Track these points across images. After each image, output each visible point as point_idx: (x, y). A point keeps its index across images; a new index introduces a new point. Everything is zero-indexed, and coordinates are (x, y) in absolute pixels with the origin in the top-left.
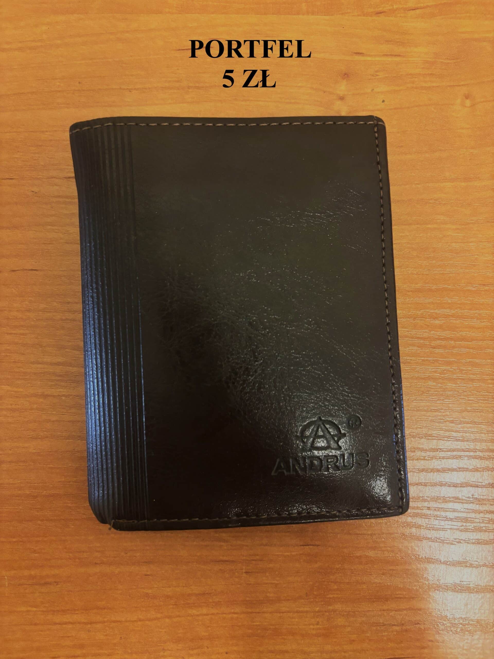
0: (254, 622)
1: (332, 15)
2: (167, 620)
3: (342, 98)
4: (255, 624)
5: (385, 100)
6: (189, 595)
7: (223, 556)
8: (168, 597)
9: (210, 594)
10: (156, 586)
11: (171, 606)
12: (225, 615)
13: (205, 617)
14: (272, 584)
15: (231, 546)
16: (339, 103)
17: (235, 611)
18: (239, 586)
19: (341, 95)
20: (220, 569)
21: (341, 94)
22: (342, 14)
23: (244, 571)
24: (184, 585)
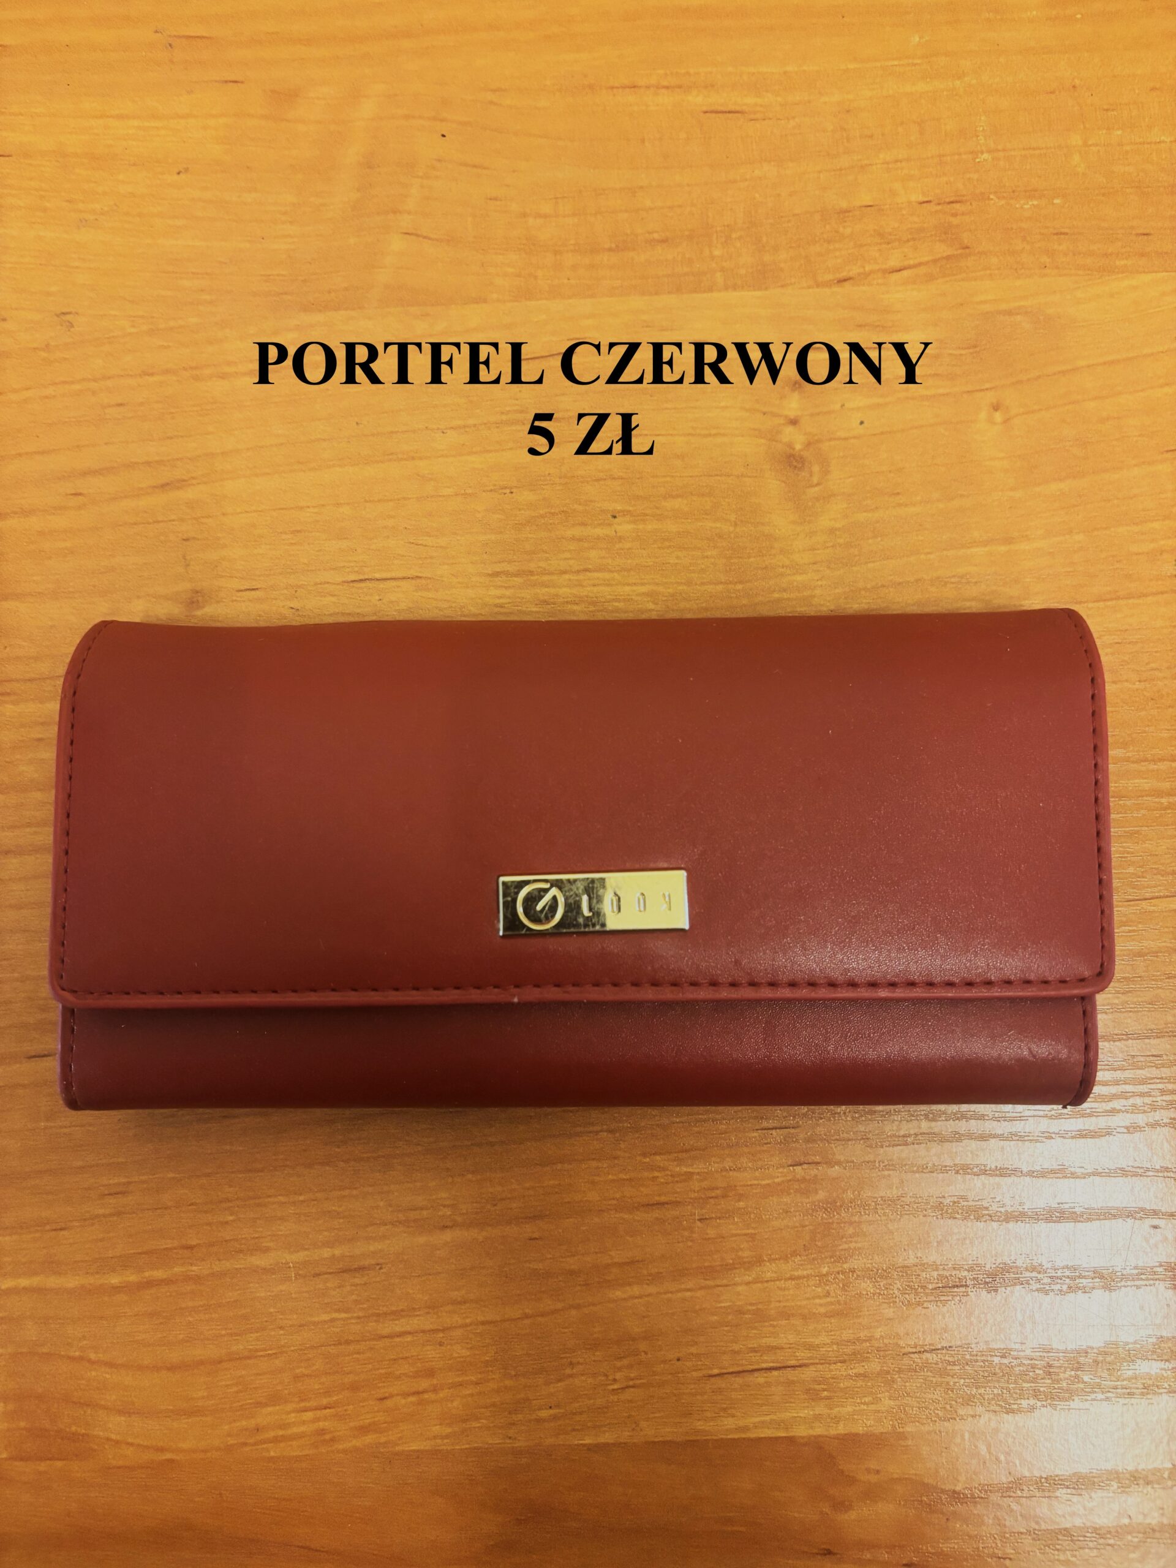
0: (720, 1302)
1: (766, 289)
2: (574, 1312)
3: (794, 422)
4: (723, 1305)
5: (865, 422)
6: (608, 1266)
7: (660, 1195)
8: (572, 1273)
9: (642, 1261)
10: (549, 1256)
11: (579, 1288)
12: (670, 1295)
13: (636, 1301)
14: (745, 1235)
15: (672, 1176)
16: (789, 429)
17: (688, 1287)
18: (690, 1244)
19: (792, 417)
20: (657, 1219)
21: (792, 414)
22: (782, 286)
23: (697, 1217)
24: (597, 1250)
